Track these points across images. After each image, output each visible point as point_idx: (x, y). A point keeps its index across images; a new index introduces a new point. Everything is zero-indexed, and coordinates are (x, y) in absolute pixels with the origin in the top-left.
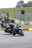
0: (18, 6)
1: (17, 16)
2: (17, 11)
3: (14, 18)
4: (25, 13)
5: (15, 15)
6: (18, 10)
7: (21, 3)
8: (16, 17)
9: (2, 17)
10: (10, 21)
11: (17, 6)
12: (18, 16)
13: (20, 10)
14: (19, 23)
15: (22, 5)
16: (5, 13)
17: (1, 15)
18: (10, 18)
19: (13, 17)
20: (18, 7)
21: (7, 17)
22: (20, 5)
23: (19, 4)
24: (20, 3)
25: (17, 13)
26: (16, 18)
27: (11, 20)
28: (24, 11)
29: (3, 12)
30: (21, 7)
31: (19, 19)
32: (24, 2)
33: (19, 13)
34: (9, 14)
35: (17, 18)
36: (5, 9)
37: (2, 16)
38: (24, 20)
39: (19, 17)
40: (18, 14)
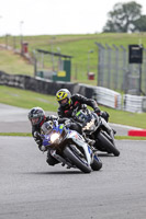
0: (116, 27)
1: (109, 73)
2: (109, 48)
3: (95, 81)
4: (144, 61)
5: (99, 68)
6: (114, 45)
7: (128, 12)
8: (105, 77)
9: (42, 73)
11: (110, 24)
12: (112, 71)
13: (121, 46)
14: (116, 102)
15: (132, 22)
16: (56, 55)
17: (38, 65)
18: (76, 78)
19: (91, 77)
20: (112, 31)
21: (62, 74)
22: (125, 22)
23: (120, 16)
24: (125, 11)
25: (109, 58)
26: (105, 83)
27: (83, 90)
28: (141, 50)
29: (46, 53)
30: (130, 32)
31: (119, 86)
32: (140, 6)
33: (117, 59)
34: (73, 61)
35: (109, 81)
36: (54, 37)
37: (39, 70)
38: (140, 92)
39: (116, 75)
40: (113, 62)
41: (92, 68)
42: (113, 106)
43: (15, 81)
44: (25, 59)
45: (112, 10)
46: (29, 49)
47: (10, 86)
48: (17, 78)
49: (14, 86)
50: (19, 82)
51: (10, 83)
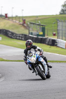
0: (65, 12)
3: (56, 37)
5: (58, 30)
6: (64, 20)
9: (32, 33)
10: (49, 42)
11: (63, 10)
12: (64, 32)
17: (30, 29)
18: (47, 35)
20: (64, 14)
21: (41, 33)
25: (62, 26)
26: (61, 37)
27: (51, 40)
29: (34, 24)
34: (46, 28)
36: (37, 17)
37: (30, 32)
41: (55, 31)
42: (64, 47)
43: (20, 37)
44: (24, 27)
45: (64, 4)
46: (26, 22)
47: (18, 39)
48: (21, 36)
49: (19, 39)
50: (22, 37)
51: (18, 38)
